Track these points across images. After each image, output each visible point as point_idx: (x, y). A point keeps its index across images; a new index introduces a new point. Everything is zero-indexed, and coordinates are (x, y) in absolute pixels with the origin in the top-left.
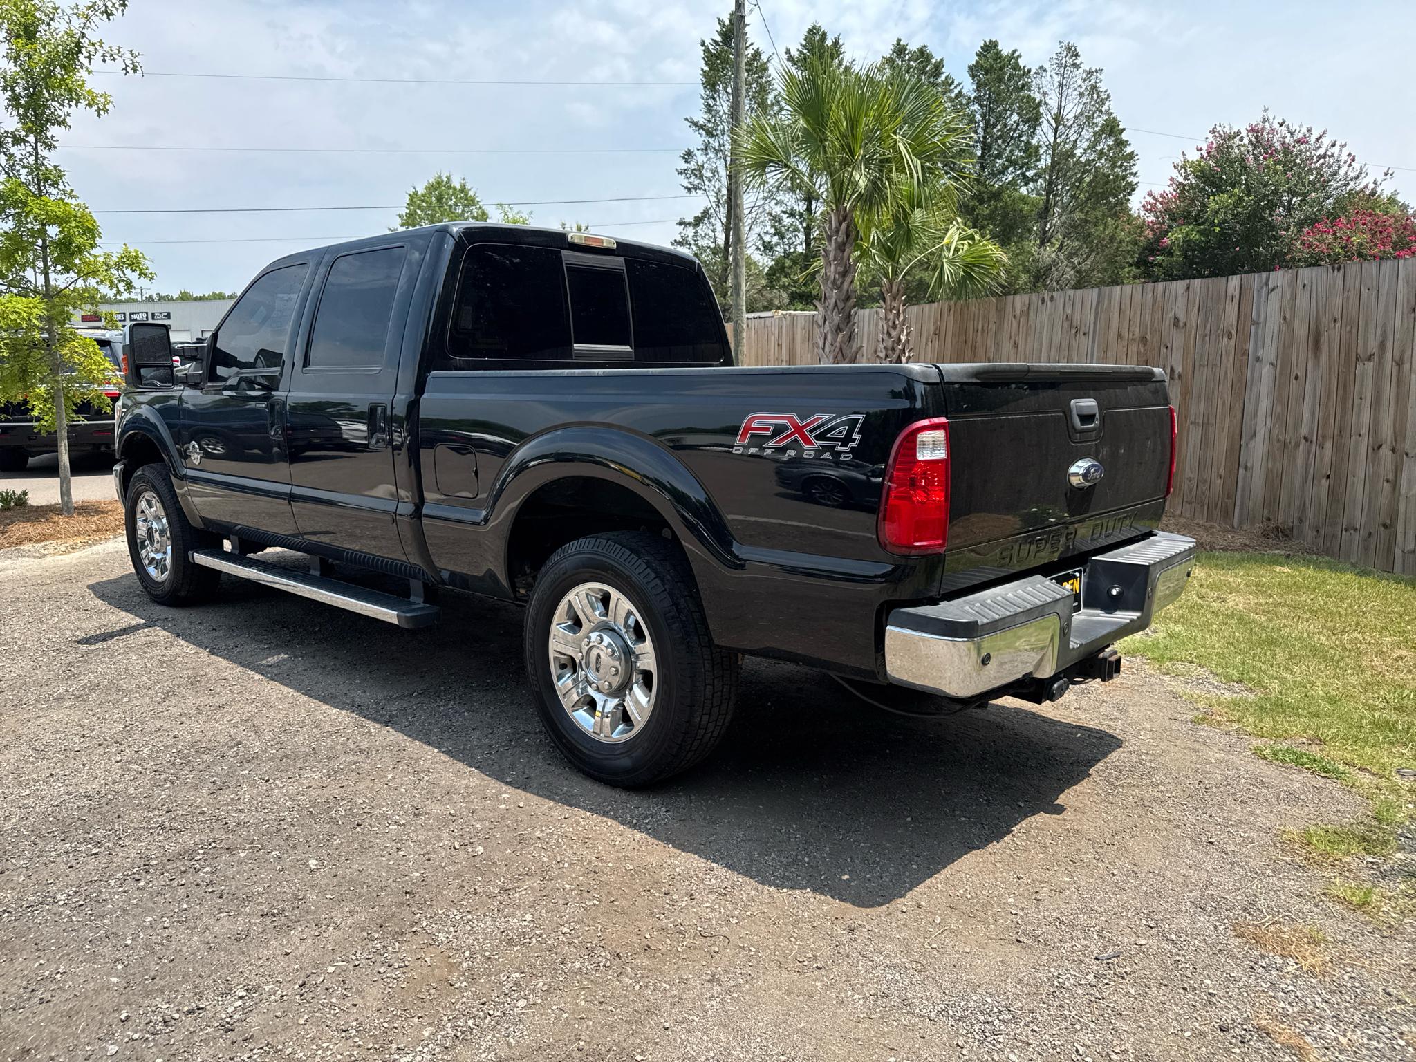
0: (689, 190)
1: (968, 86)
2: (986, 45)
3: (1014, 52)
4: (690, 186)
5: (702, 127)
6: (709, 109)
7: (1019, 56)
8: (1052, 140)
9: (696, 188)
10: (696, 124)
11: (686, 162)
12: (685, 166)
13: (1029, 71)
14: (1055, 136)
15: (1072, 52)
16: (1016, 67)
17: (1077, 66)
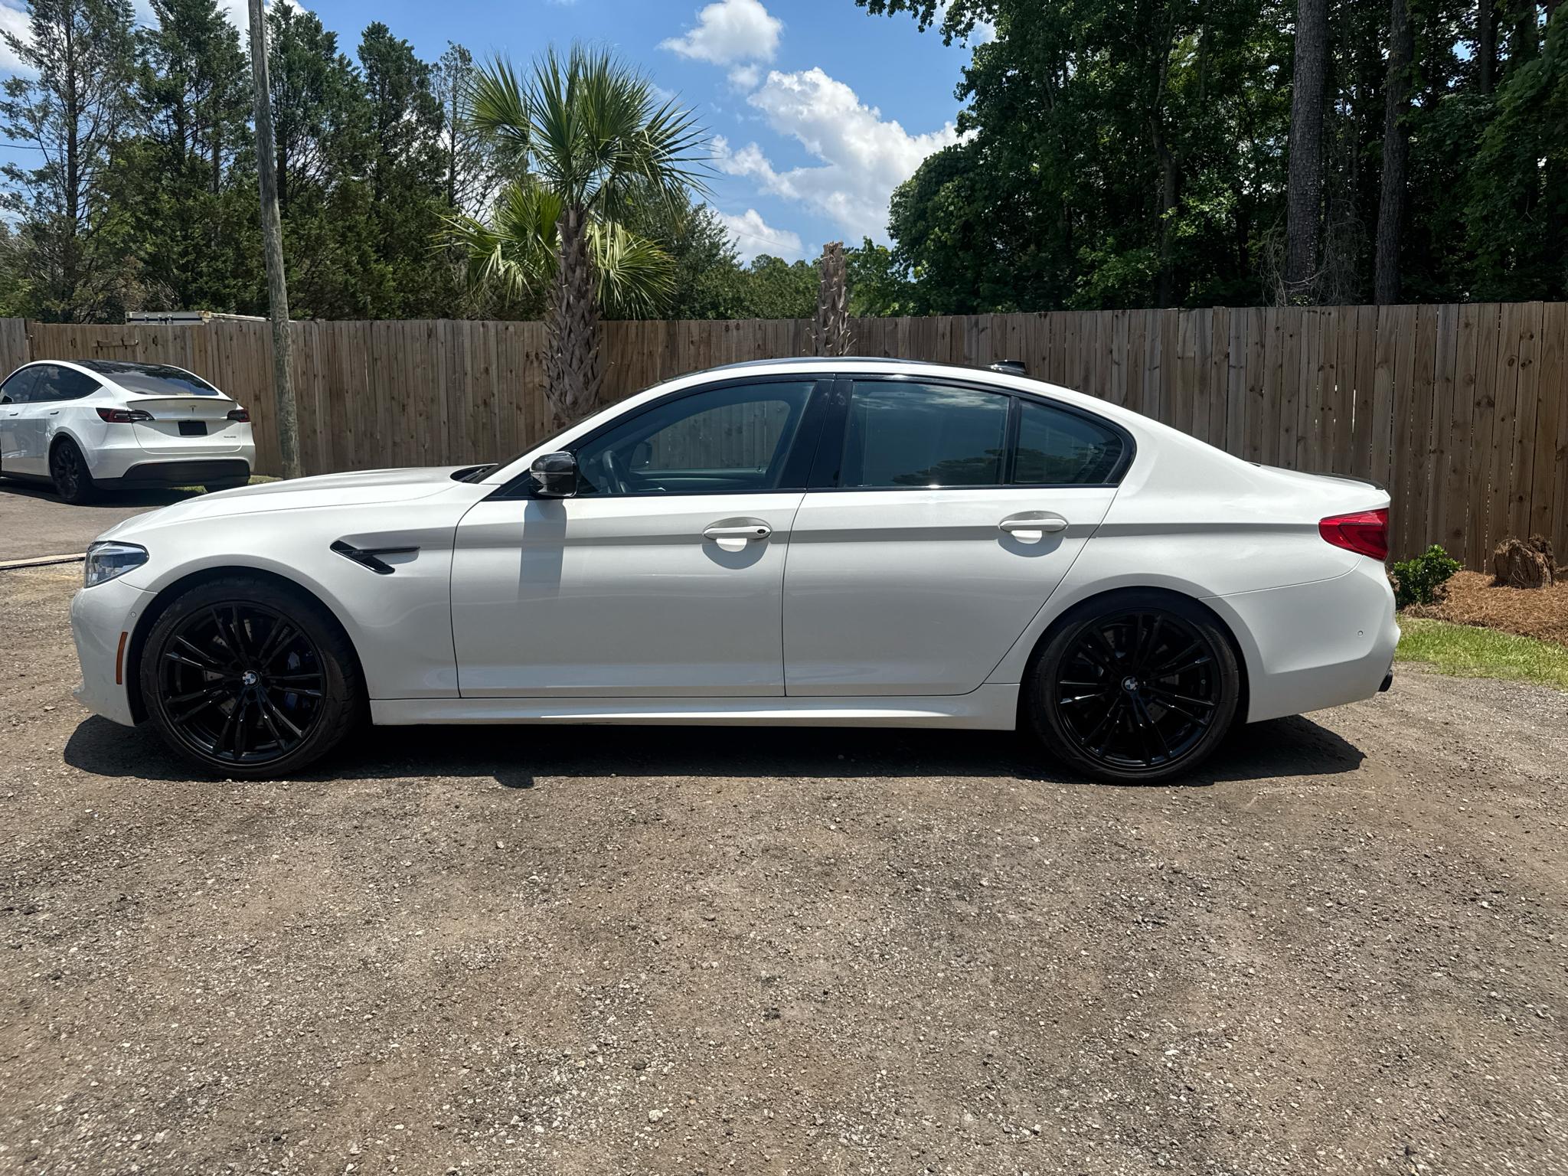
0: (11, 134)
1: (360, 69)
2: (374, 26)
3: (404, 42)
4: (13, 129)
5: (29, 52)
6: (40, 30)
7: (412, 48)
8: (450, 147)
9: (25, 133)
10: (15, 44)
11: (12, 94)
12: (8, 100)
13: (427, 66)
14: (453, 143)
15: (465, 57)
16: (411, 60)
17: (470, 71)
